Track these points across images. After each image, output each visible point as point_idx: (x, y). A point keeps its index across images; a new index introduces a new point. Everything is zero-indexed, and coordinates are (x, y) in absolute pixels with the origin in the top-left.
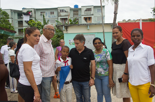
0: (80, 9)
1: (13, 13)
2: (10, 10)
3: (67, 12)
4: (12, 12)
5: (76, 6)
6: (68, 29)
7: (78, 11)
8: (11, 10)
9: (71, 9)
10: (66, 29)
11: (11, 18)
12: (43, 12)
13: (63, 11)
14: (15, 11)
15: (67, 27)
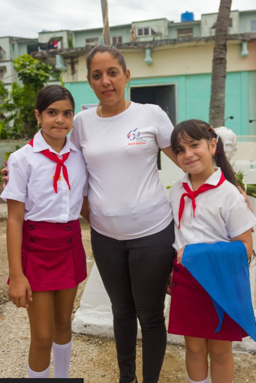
0: (199, 24)
1: (16, 46)
2: (8, 40)
3: (160, 34)
4: (13, 45)
5: (187, 16)
6: (76, 67)
7: (190, 30)
8: (11, 39)
9: (171, 26)
10: (69, 68)
11: (11, 61)
12: (93, 40)
13: (147, 31)
14: (21, 42)
15: (75, 60)
